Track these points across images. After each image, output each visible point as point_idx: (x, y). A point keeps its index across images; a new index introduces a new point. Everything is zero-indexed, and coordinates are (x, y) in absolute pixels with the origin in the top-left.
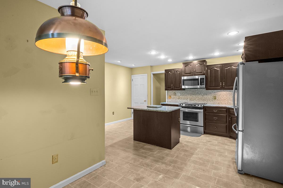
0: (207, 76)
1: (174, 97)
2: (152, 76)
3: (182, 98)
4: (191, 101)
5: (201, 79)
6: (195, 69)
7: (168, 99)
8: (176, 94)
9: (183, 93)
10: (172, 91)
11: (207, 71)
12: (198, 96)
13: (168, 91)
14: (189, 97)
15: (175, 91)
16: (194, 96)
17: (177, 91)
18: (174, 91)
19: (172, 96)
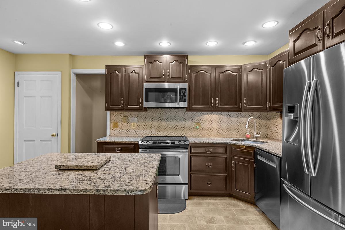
0: (191, 85)
1: (124, 124)
2: (73, 77)
3: (141, 126)
4: (158, 133)
5: (180, 89)
6: (168, 71)
7: (111, 130)
8: (129, 118)
9: (143, 117)
10: (120, 112)
11: (190, 76)
12: (171, 123)
13: (111, 112)
14: (154, 124)
15: (127, 112)
16: (164, 124)
17: (130, 112)
18: (124, 113)
19: (120, 124)
